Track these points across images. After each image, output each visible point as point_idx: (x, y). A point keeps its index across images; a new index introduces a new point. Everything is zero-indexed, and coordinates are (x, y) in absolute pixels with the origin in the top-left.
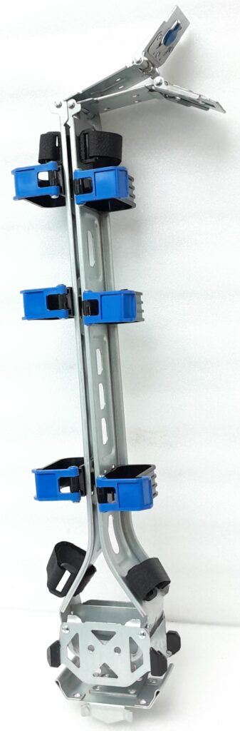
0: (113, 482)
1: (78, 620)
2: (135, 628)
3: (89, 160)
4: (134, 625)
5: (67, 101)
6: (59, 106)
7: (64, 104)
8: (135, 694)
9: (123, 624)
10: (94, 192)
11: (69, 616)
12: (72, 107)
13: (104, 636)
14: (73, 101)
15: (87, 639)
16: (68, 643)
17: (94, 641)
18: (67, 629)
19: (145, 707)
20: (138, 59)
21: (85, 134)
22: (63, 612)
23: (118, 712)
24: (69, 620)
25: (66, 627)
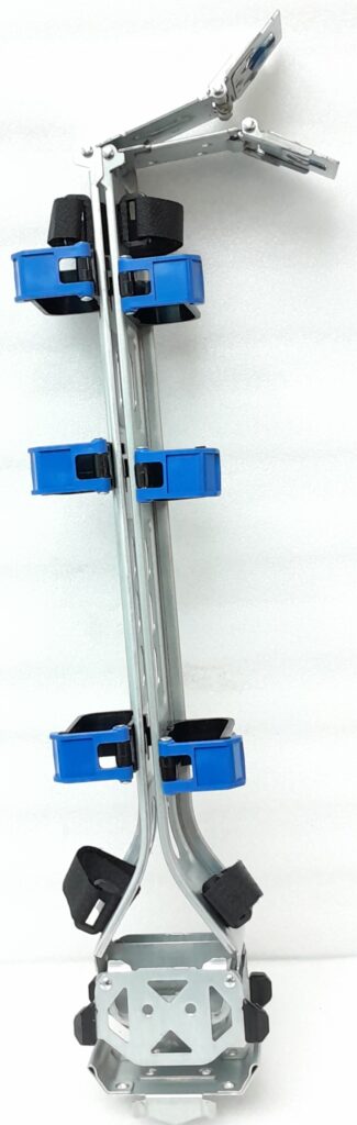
0: (187, 747)
1: (125, 968)
2: (220, 972)
3: (136, 243)
4: (216, 966)
5: (102, 146)
6: (88, 155)
7: (97, 152)
8: (210, 1075)
9: (199, 967)
10: (152, 293)
11: (110, 962)
12: (110, 157)
13: (166, 989)
14: (109, 149)
15: (141, 995)
16: (109, 1006)
17: (153, 998)
18: (107, 983)
19: (234, 1093)
20: (218, 89)
21: (128, 202)
22: (100, 956)
23: (192, 1105)
24: (110, 969)
25: (106, 980)
